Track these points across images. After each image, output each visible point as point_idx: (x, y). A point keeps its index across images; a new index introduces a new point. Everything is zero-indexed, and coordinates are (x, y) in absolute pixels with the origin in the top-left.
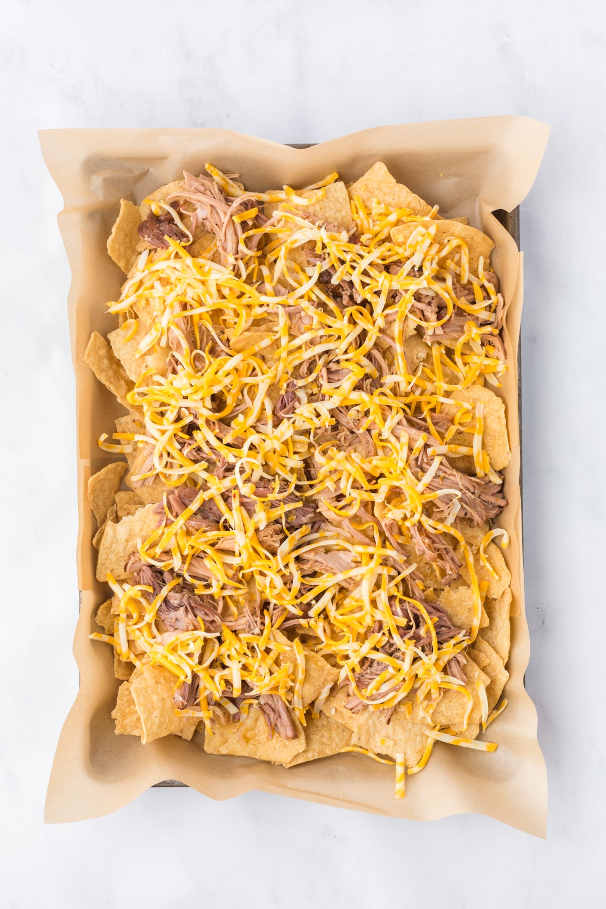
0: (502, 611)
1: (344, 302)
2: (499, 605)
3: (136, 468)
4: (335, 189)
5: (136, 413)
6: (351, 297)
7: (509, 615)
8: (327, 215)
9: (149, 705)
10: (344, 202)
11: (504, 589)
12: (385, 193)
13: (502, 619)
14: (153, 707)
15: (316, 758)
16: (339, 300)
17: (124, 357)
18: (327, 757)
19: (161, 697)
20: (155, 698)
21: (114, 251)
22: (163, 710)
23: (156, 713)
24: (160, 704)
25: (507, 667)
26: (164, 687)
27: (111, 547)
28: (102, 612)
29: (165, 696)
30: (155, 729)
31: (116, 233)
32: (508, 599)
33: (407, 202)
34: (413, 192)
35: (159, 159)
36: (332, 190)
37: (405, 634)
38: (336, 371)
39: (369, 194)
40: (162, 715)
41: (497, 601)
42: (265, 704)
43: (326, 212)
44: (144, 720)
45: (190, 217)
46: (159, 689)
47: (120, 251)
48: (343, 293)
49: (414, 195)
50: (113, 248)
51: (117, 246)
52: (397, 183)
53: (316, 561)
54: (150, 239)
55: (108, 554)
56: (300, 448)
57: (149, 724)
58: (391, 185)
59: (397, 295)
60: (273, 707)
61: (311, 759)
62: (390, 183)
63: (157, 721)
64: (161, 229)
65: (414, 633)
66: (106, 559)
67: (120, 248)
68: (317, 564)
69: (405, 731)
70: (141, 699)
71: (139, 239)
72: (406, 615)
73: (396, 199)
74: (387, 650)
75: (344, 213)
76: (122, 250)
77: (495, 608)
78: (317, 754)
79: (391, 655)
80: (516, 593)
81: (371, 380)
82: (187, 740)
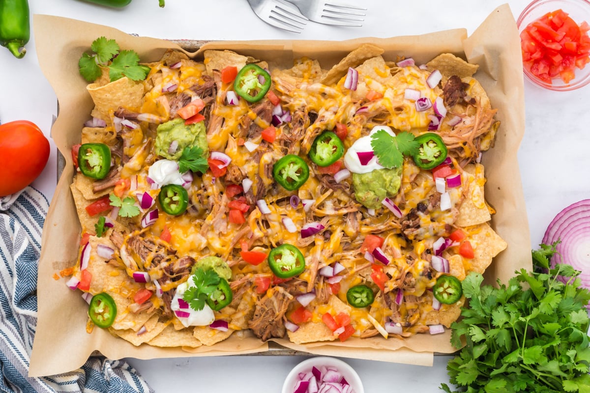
0: (185, 340)
1: (404, 222)
2: (190, 337)
3: (286, 77)
4: (485, 214)
5: (325, 78)
6: (408, 227)
7: (183, 346)
8: (467, 208)
9: (114, 91)
10: (476, 221)
11: (200, 340)
12: (485, 250)
13: (179, 340)
14: (113, 93)
15: (77, 207)
16: (407, 218)
17: (364, 68)
18: (78, 216)
19: (121, 98)
20: (120, 94)
21: (444, 57)
22: (111, 100)
23: (109, 96)
24: (115, 98)
25: (144, 344)
26: (128, 99)
27: (229, 60)
28: (181, 55)
29: (122, 101)
30: (98, 96)
31: (456, 61)
32: (193, 344)
33: (479, 265)
34: (486, 270)
35: (503, 88)
36: (485, 212)
37: (167, 271)
38: (356, 218)
39: (483, 238)
40: (108, 100)
41: (192, 336)
42: (117, 170)
43: (469, 208)
44: (103, 88)
45: (465, 112)
46: (126, 96)
47: (442, 62)
48: (411, 221)
49: (484, 270)
50: (446, 57)
51: (447, 60)
52: (493, 258)
53: (220, 206)
54: (449, 84)
55: (223, 58)
56: (301, 194)
57: (101, 92)
58: (491, 254)
59: (411, 260)
60: (116, 176)
61: (76, 204)
62: (492, 253)
63: (104, 97)
64: (457, 91)
65: (168, 277)
66: (220, 57)
67: (444, 62)
68: (218, 206)
69: (99, 273)
70: (118, 85)
71: (448, 76)
72: (181, 271)
73: (481, 258)
74: (156, 259)
75: (468, 220)
76: (444, 64)
77: (187, 334)
78: (80, 207)
79: (153, 262)
80: (198, 350)
81: (350, 242)
82: (91, 113)
